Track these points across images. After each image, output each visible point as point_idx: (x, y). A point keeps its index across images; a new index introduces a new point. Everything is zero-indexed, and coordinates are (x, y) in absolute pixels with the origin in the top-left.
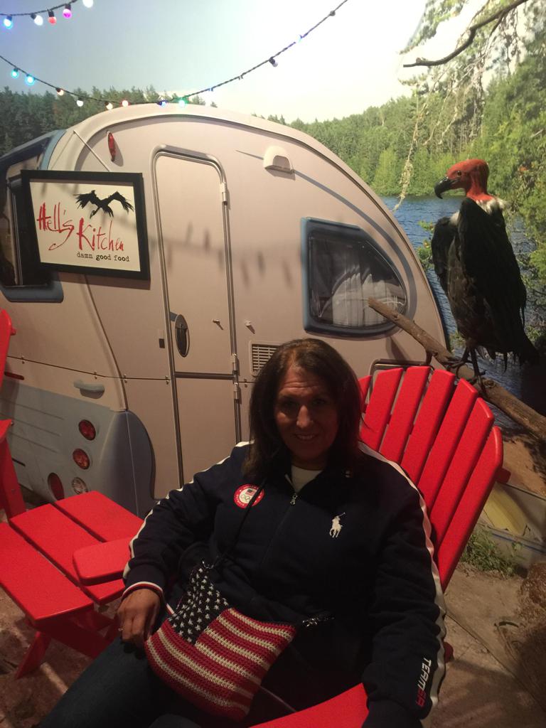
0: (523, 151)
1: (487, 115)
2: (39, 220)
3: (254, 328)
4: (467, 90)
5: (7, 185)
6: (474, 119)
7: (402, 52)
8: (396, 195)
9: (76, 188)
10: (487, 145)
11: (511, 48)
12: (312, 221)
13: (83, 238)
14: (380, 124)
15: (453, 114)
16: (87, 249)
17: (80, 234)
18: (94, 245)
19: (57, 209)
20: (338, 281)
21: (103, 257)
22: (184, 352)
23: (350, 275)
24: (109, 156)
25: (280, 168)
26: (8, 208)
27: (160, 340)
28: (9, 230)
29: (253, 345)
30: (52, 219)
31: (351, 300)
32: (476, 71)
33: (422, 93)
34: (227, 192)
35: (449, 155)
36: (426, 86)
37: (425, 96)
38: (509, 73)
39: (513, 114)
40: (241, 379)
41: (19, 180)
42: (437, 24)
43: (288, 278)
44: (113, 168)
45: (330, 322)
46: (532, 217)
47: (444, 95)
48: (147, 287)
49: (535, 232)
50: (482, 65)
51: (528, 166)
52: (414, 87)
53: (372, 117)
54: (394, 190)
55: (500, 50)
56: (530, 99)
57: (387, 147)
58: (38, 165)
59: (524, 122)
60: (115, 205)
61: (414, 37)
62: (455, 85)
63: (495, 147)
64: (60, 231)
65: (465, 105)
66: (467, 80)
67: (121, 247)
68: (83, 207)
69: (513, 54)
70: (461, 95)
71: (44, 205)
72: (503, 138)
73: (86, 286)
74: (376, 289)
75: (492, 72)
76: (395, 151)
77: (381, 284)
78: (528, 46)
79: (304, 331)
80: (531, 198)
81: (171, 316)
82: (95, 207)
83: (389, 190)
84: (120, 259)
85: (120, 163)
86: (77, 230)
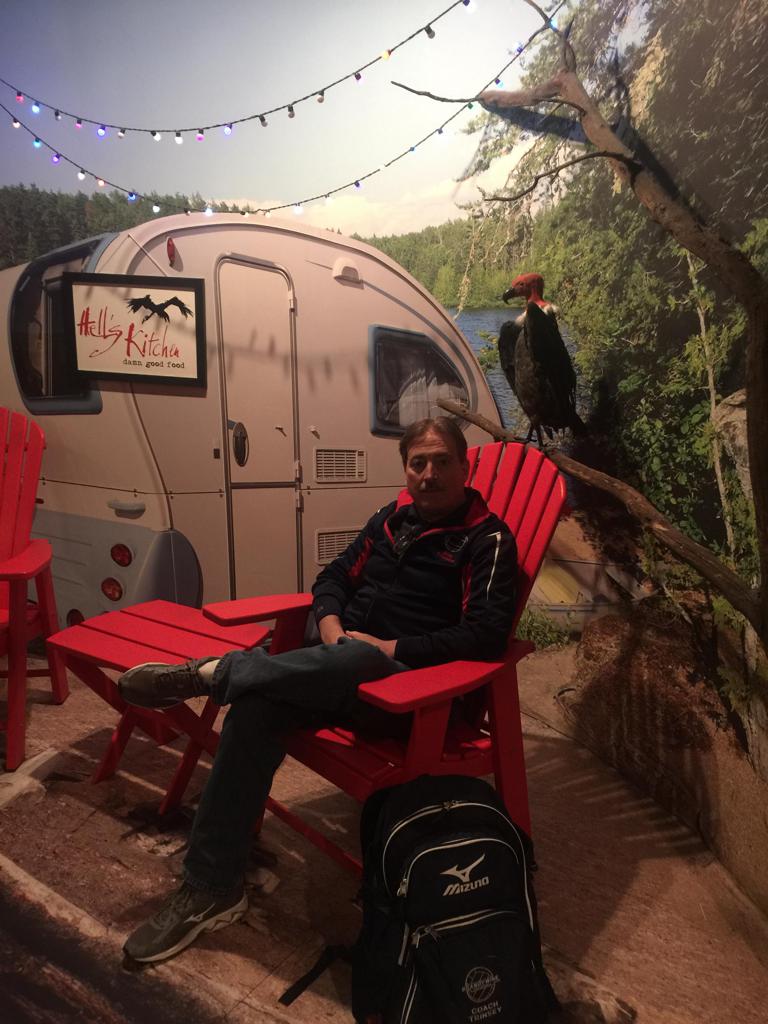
0: (565, 270)
1: (535, 239)
2: (81, 325)
3: (319, 433)
4: (517, 217)
5: (42, 288)
6: (524, 242)
7: (458, 181)
8: (454, 307)
9: (128, 293)
10: (536, 264)
11: (554, 186)
12: (380, 328)
13: (132, 344)
14: (438, 242)
15: (506, 236)
16: (135, 355)
17: (129, 340)
18: (144, 351)
19: (103, 314)
20: (405, 384)
21: (153, 364)
22: (241, 461)
23: (415, 379)
24: (168, 261)
25: (349, 278)
26: (42, 311)
27: (215, 450)
28: (40, 334)
29: (318, 451)
30: (97, 325)
31: (417, 402)
32: (525, 202)
33: (478, 217)
34: (295, 299)
35: (503, 272)
36: (481, 211)
37: (480, 220)
38: (553, 206)
39: (557, 240)
40: (303, 486)
41: (58, 283)
42: (490, 160)
43: (355, 382)
44: (171, 273)
45: (397, 424)
46: (575, 324)
47: (498, 220)
48: (203, 395)
49: (578, 336)
50: (531, 198)
51: (571, 281)
52: (470, 212)
53: (430, 236)
54: (452, 303)
55: (545, 187)
56: (570, 228)
57: (445, 263)
58: (83, 267)
59: (566, 246)
60: (173, 311)
61: (470, 168)
62: (507, 212)
63: (543, 266)
64: (105, 337)
65: (516, 230)
66: (518, 208)
67: (176, 353)
68: (135, 311)
69: (556, 190)
70: (513, 221)
71: (88, 309)
72: (549, 259)
73: (130, 395)
74: (441, 392)
75: (539, 203)
76: (452, 267)
77: (445, 387)
78: (568, 185)
79: (370, 434)
80: (574, 308)
81: (228, 424)
82: (149, 312)
83: (447, 302)
84: (174, 365)
85: (180, 269)
86: (125, 335)
